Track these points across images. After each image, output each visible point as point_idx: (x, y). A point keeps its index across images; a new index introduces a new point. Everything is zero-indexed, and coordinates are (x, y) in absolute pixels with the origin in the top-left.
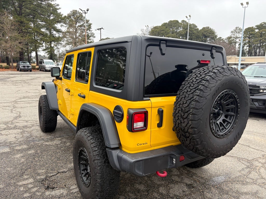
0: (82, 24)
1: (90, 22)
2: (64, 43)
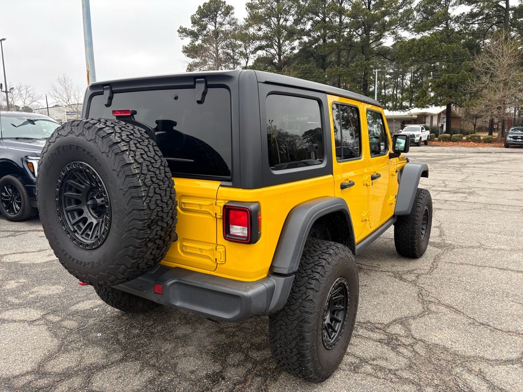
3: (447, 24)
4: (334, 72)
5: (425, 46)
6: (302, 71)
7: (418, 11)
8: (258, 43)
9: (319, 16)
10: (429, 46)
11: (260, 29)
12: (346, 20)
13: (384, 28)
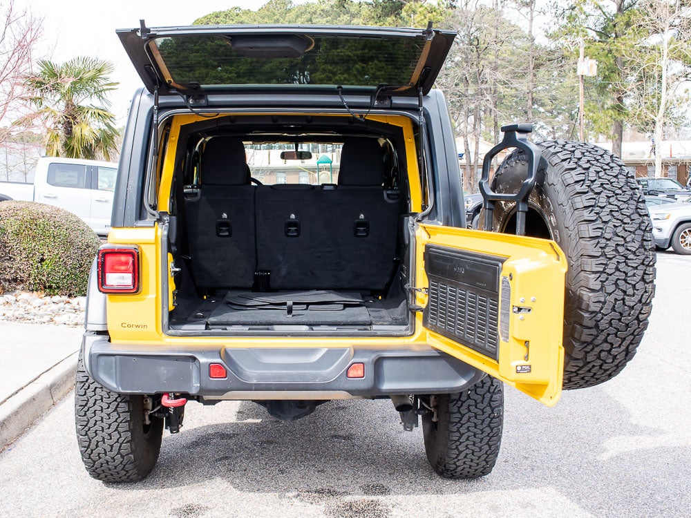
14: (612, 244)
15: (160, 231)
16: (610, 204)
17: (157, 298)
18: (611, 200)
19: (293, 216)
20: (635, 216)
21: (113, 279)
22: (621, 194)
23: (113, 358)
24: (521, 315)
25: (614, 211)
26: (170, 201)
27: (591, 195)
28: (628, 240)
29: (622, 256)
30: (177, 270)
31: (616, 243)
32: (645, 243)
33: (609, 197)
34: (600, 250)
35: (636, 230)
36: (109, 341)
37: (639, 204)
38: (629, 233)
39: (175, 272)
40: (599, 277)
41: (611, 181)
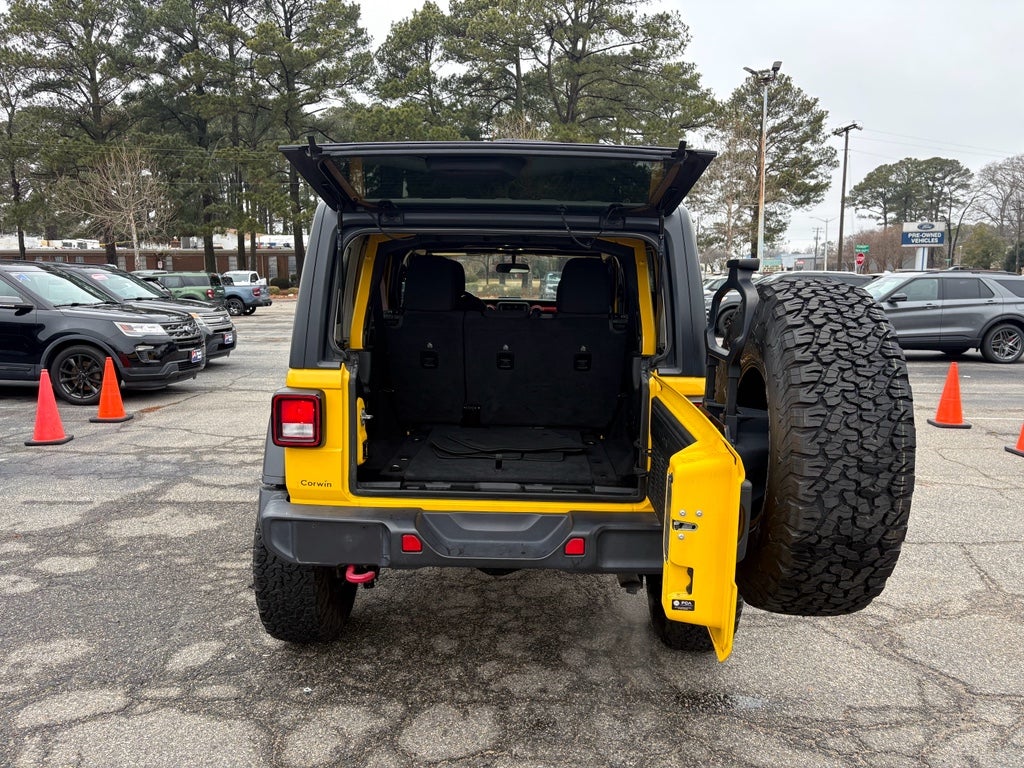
0: (785, 118)
1: (819, 107)
2: (711, 199)
3: (430, 90)
4: (231, 156)
5: (401, 126)
6: (157, 147)
7: (381, 60)
8: (37, 75)
9: (183, 37)
10: (407, 125)
11: (41, 44)
12: (245, 54)
13: (324, 81)
14: (838, 440)
15: (347, 374)
16: (843, 380)
17: (343, 451)
18: (847, 374)
19: (506, 347)
20: (884, 400)
21: (291, 430)
22: (864, 366)
23: (289, 524)
24: (681, 533)
25: (847, 391)
26: (364, 333)
27: (815, 365)
28: (864, 434)
29: (853, 457)
30: (369, 417)
31: (845, 438)
32: (895, 440)
33: (842, 370)
34: (818, 447)
35: (882, 419)
36: (288, 499)
37: (895, 381)
38: (869, 424)
39: (366, 420)
40: (814, 485)
41: (854, 345)
